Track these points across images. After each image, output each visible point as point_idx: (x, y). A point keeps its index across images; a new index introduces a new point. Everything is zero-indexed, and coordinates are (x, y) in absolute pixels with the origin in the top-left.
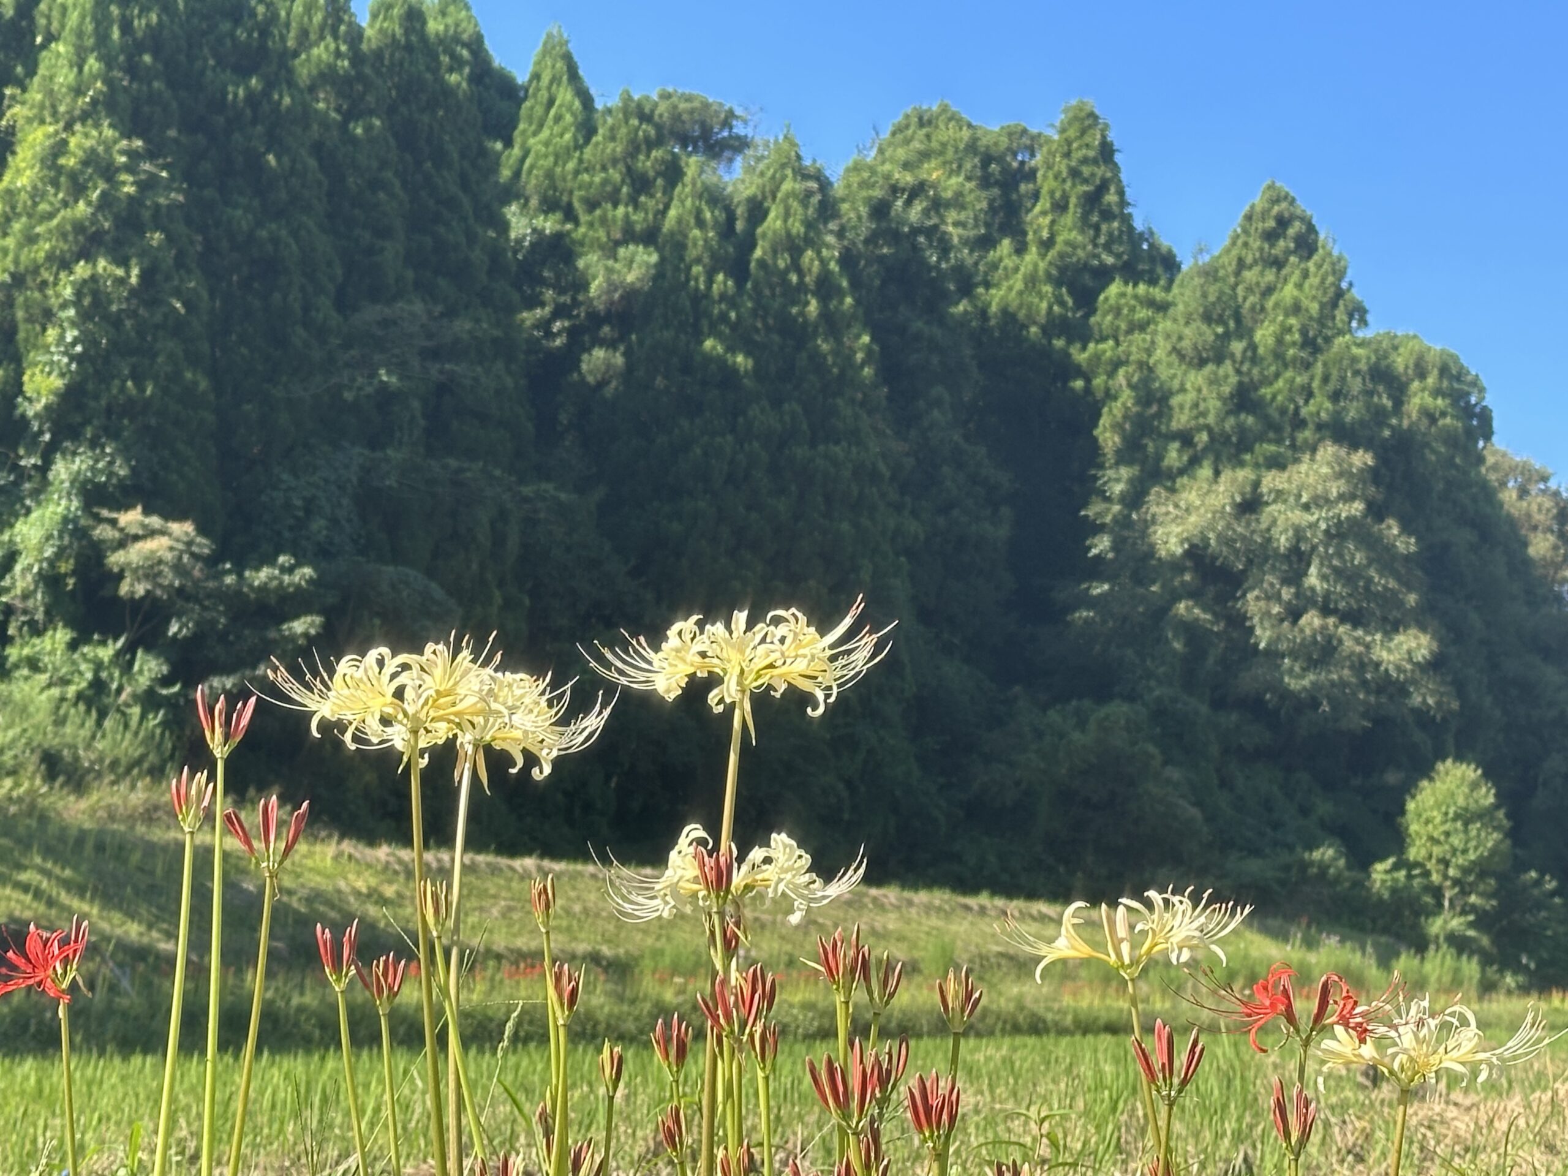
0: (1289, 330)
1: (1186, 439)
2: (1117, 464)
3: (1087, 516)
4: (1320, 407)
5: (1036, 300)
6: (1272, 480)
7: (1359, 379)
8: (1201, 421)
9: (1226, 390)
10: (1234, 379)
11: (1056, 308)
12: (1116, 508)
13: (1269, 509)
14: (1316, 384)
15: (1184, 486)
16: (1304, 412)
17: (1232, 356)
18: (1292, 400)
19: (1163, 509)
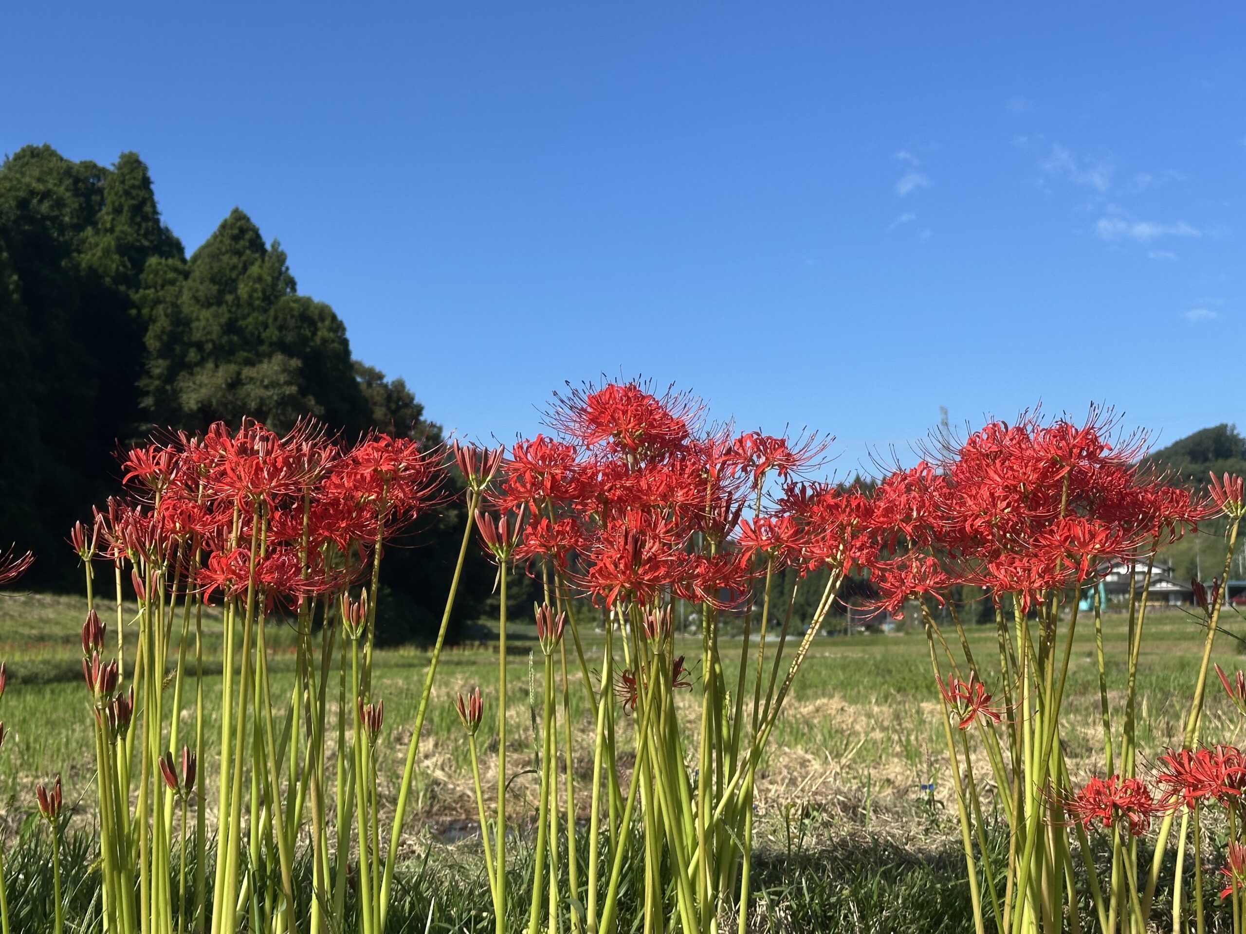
0: (255, 290)
1: (199, 346)
2: (158, 357)
3: (138, 386)
4: (272, 333)
5: (109, 263)
6: (247, 372)
7: (294, 320)
8: (209, 337)
9: (223, 320)
10: (227, 315)
11: (121, 268)
12: (157, 382)
13: (245, 387)
14: (270, 321)
15: (198, 373)
16: (263, 336)
17: (227, 302)
18: (257, 329)
19: (186, 384)
